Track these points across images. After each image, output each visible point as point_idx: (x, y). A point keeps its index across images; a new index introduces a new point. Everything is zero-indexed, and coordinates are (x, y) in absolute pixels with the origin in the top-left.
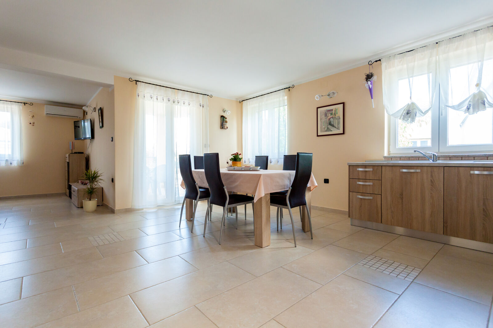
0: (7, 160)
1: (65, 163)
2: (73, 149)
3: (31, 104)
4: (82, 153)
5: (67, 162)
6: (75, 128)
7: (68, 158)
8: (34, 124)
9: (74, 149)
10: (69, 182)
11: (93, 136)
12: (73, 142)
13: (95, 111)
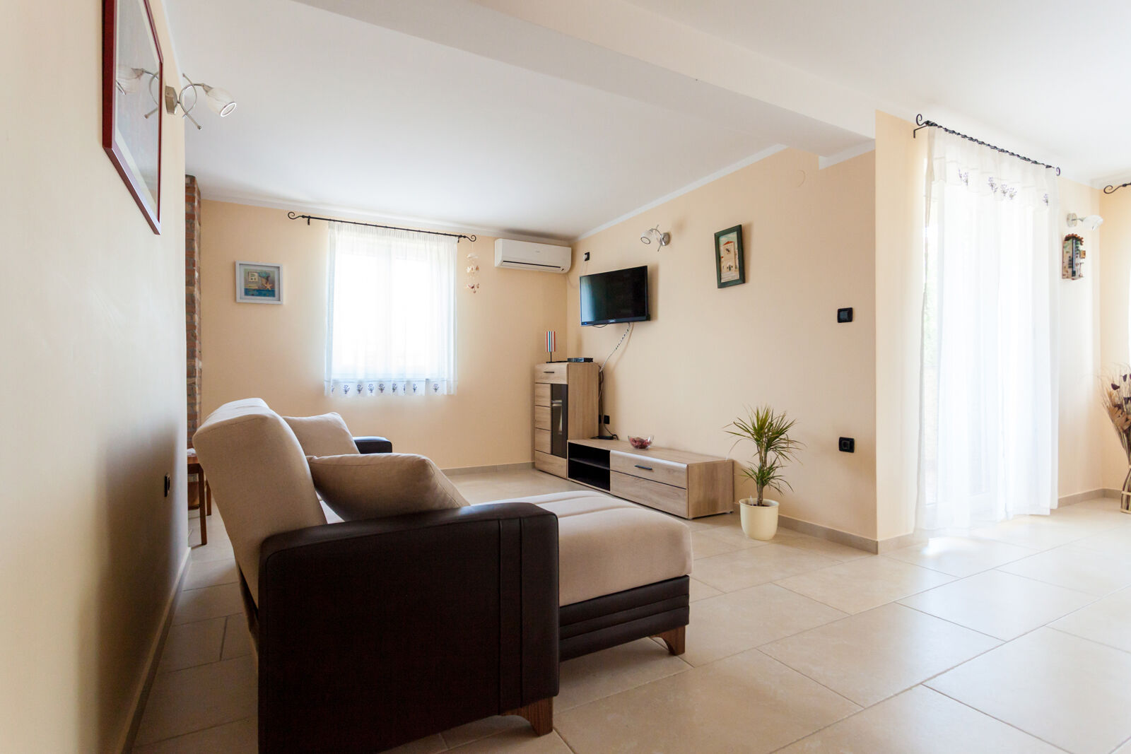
0: (429, 380)
1: (535, 386)
2: (554, 350)
3: (473, 239)
4: (591, 360)
5: (556, 384)
7: (559, 375)
8: (478, 287)
10: (565, 437)
13: (667, 243)
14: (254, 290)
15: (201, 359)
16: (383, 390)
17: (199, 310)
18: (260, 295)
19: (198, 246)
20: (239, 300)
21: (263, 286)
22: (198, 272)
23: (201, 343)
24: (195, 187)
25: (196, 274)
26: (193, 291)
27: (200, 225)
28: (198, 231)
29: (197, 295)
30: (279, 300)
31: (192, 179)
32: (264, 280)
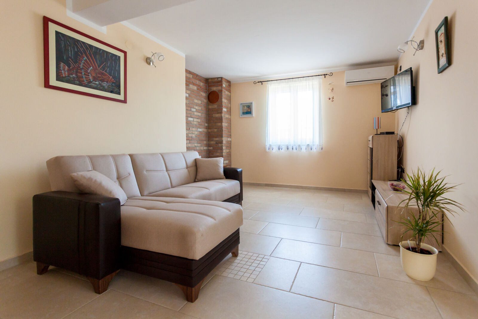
0: (308, 145)
1: (368, 149)
2: (378, 128)
3: (331, 74)
4: (393, 133)
5: (370, 148)
6: (382, 97)
7: (371, 142)
8: (333, 98)
9: (380, 127)
10: (372, 178)
11: (414, 100)
12: (378, 118)
13: (422, 48)
14: (245, 112)
15: (231, 138)
16: (288, 149)
17: (229, 121)
18: (247, 114)
19: (227, 100)
20: (240, 116)
21: (248, 110)
22: (226, 108)
23: (230, 132)
24: (223, 80)
25: (224, 110)
26: (222, 115)
27: (230, 93)
28: (228, 95)
29: (225, 116)
30: (252, 115)
31: (222, 78)
32: (248, 108)
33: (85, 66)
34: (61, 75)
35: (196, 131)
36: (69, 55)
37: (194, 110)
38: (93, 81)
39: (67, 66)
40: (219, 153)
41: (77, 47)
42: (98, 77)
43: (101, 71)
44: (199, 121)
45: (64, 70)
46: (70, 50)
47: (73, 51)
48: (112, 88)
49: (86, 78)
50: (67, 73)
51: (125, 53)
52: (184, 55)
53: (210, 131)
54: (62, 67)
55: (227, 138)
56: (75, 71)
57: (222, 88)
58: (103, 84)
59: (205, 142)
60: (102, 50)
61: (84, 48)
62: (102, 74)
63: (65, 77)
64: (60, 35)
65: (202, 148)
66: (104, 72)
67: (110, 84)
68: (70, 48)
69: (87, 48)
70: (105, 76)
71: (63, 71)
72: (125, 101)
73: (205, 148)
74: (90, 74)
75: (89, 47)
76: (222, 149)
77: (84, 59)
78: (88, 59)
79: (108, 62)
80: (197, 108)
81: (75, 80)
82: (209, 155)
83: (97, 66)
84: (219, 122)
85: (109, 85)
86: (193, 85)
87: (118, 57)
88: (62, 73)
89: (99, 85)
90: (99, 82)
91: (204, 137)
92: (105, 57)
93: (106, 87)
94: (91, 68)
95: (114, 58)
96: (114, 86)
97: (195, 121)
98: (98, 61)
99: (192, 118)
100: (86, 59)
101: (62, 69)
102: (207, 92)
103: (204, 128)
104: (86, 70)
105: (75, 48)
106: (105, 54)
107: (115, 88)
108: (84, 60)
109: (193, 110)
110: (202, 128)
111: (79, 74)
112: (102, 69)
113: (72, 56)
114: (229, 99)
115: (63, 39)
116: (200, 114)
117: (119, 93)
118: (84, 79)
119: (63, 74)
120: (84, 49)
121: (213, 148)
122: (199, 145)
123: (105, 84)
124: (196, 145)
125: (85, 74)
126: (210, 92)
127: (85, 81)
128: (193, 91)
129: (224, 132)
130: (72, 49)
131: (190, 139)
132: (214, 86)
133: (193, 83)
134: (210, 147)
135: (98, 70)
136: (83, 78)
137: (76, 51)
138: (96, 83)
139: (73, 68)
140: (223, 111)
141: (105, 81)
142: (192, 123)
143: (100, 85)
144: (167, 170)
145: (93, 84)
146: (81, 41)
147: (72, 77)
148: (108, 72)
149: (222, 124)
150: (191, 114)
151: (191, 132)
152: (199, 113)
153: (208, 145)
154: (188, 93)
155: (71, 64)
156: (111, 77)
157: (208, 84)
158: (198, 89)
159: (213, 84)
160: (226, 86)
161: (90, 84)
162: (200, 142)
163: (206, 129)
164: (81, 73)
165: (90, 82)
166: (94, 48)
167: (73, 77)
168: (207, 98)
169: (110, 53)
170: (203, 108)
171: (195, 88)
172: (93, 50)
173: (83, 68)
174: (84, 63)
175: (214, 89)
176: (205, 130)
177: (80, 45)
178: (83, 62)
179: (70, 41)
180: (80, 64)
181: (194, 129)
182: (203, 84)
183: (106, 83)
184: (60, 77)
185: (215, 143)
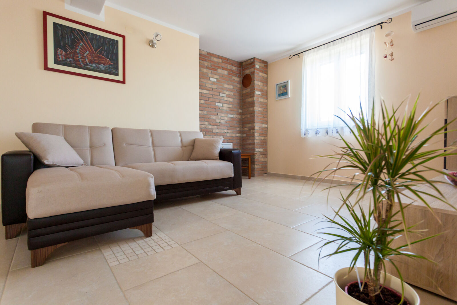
3: (390, 20)
14: (281, 94)
15: (267, 124)
16: (327, 133)
17: (265, 106)
18: (283, 95)
19: (263, 82)
20: (277, 99)
21: (283, 91)
22: (261, 92)
23: (267, 118)
24: (255, 61)
25: (257, 93)
26: (254, 99)
27: (267, 74)
28: (263, 76)
29: (258, 100)
30: (288, 96)
31: (254, 58)
32: (284, 89)
33: (82, 50)
34: (58, 59)
35: (226, 117)
36: (66, 42)
37: (224, 95)
38: (89, 64)
39: (64, 51)
40: (251, 140)
41: (74, 35)
42: (95, 60)
43: (98, 54)
44: (231, 106)
45: (61, 54)
46: (67, 38)
47: (69, 38)
48: (109, 70)
49: (82, 61)
50: (64, 57)
51: (124, 37)
52: (197, 36)
53: (243, 117)
54: (59, 52)
55: (261, 124)
56: (72, 55)
57: (254, 69)
58: (100, 66)
59: (238, 129)
60: (99, 36)
61: (81, 34)
62: (99, 57)
63: (63, 60)
64: (58, 25)
65: (234, 135)
66: (101, 55)
67: (107, 66)
68: (66, 36)
69: (83, 35)
70: (101, 59)
71: (60, 56)
72: (123, 82)
73: (238, 135)
74: (87, 57)
75: (85, 34)
76: (253, 136)
77: (81, 44)
78: (84, 45)
79: (105, 46)
80: (227, 93)
81: (72, 63)
82: (243, 143)
83: (94, 50)
84: (251, 107)
85: (106, 68)
86: (223, 69)
87: (115, 41)
88: (59, 57)
89: (95, 67)
90: (96, 65)
91: (236, 123)
92: (102, 42)
93: (103, 69)
94: (88, 52)
95: (111, 42)
96: (111, 68)
97: (225, 106)
98: (95, 46)
99: (221, 103)
100: (83, 45)
101: (59, 54)
102: (242, 77)
103: (237, 114)
104: (83, 54)
105: (72, 35)
106: (102, 39)
107: (113, 70)
108: (81, 46)
109: (222, 96)
110: (235, 114)
111: (76, 58)
112: (99, 53)
113: (69, 43)
114: (265, 81)
115: (60, 29)
116: (231, 100)
117: (117, 75)
118: (81, 62)
119: (61, 59)
120: (81, 36)
121: (246, 135)
122: (230, 131)
123: (101, 66)
124: (226, 131)
125: (81, 58)
126: (244, 76)
127: (82, 64)
128: (222, 76)
129: (256, 118)
130: (69, 37)
131: (219, 125)
132: (248, 68)
133: (222, 67)
134: (244, 134)
135: (95, 54)
136: (79, 61)
137: (73, 38)
138: (93, 65)
139: (70, 53)
140: (255, 94)
141: (102, 64)
142: (221, 108)
143: (97, 67)
144: (154, 146)
145: (89, 67)
146: (77, 29)
147: (68, 60)
148: (105, 55)
149: (254, 109)
150: (219, 99)
151: (220, 118)
152: (231, 98)
153: (241, 132)
154: (216, 78)
155: (68, 50)
156: (109, 60)
157: (243, 68)
158: (229, 73)
159: (247, 67)
160: (260, 67)
161: (86, 67)
162: (232, 128)
163: (240, 115)
164: (78, 57)
165: (87, 65)
166: (90, 35)
167: (70, 60)
168: (242, 83)
169: (107, 38)
170: (236, 93)
171: (226, 72)
172: (90, 36)
173: (79, 53)
174: (81, 48)
175: (248, 72)
176: (239, 117)
177: (77, 33)
178: (79, 47)
179: (67, 30)
180: (77, 49)
181: (223, 115)
182: (236, 68)
183: (103, 66)
184: (58, 61)
185: (248, 129)
